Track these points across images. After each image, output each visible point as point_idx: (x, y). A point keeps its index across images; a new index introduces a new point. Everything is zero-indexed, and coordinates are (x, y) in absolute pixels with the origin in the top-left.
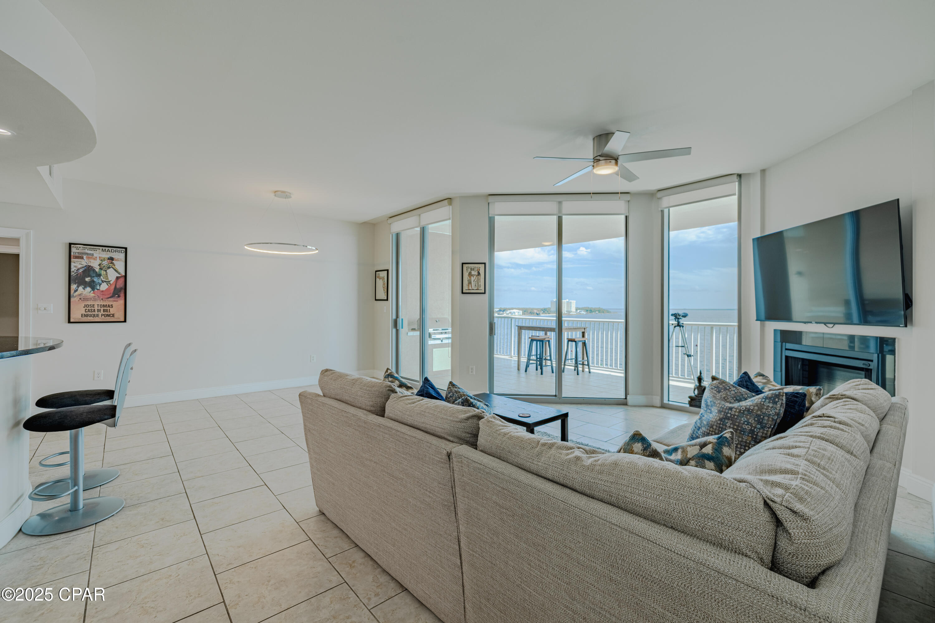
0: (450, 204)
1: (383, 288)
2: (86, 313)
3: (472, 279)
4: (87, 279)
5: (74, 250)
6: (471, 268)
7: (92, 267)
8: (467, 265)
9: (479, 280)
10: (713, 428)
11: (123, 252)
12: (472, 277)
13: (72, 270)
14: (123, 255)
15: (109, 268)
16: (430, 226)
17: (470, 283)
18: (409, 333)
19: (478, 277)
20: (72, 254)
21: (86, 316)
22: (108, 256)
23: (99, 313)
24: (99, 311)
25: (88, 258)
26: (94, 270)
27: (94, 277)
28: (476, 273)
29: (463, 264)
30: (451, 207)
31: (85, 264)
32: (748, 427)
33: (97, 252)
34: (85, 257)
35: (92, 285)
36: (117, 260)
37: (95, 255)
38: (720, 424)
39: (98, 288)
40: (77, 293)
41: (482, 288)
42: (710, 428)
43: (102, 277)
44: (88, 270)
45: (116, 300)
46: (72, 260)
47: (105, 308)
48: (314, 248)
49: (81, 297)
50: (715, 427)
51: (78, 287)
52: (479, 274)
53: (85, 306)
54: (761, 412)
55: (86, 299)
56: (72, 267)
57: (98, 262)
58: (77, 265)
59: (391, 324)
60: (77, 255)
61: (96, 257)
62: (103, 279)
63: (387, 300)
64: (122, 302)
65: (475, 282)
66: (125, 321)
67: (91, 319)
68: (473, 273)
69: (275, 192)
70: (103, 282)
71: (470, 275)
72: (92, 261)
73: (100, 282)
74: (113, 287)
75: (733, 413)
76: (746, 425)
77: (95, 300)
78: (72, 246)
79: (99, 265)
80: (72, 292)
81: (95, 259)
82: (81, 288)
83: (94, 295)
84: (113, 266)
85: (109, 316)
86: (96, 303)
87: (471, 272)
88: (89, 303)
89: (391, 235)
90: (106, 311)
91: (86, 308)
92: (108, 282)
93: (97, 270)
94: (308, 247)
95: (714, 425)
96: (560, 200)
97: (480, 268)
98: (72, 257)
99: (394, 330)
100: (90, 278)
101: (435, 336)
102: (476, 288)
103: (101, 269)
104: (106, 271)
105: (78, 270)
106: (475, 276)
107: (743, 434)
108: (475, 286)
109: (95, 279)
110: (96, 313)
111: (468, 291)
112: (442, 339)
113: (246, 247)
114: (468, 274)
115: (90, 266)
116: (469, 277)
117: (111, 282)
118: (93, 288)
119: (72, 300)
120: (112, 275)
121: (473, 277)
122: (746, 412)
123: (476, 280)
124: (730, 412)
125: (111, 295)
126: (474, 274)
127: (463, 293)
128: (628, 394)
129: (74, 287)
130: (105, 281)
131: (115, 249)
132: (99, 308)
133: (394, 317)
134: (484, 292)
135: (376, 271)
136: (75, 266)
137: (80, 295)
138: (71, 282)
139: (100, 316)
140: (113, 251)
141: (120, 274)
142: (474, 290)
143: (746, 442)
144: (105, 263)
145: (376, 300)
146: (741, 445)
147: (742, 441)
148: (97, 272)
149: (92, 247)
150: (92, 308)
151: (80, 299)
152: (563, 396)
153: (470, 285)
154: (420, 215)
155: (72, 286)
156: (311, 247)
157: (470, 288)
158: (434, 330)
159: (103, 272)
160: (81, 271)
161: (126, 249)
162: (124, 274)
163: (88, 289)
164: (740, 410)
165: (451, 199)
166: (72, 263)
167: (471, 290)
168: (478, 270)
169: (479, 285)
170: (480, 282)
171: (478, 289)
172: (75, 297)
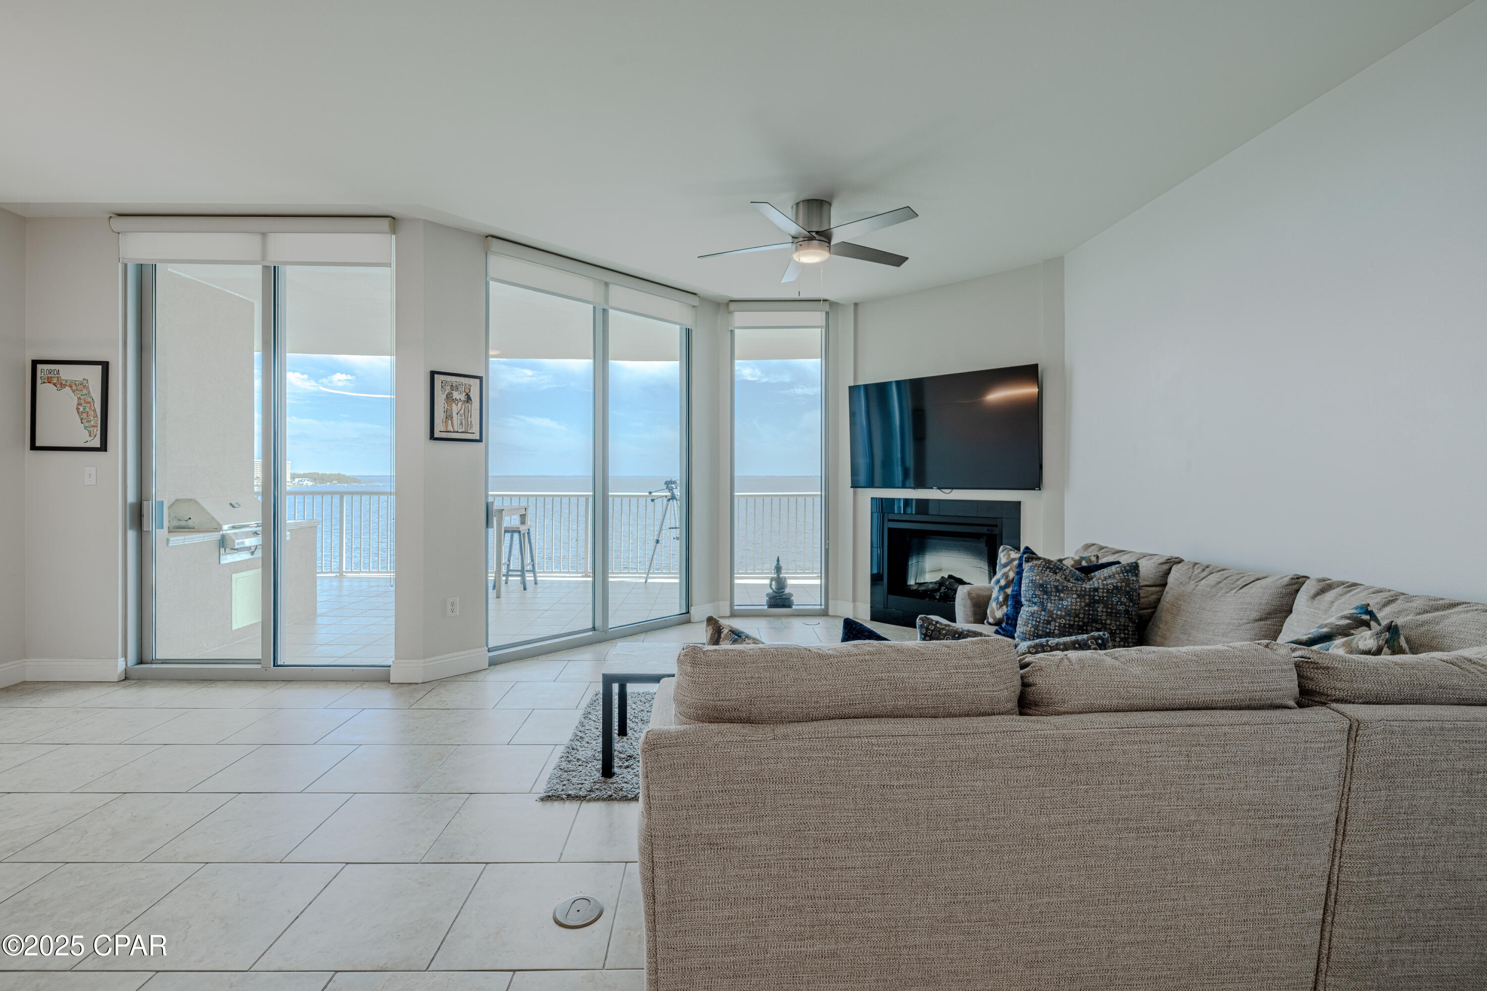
0: (394, 230)
1: (81, 413)
3: (455, 408)
6: (452, 385)
8: (442, 377)
9: (467, 414)
10: (1079, 618)
12: (454, 404)
17: (449, 417)
19: (467, 405)
28: (463, 397)
29: (433, 374)
30: (394, 237)
32: (1123, 608)
38: (1089, 610)
41: (476, 429)
42: (1074, 618)
50: (1081, 616)
52: (469, 399)
54: (1130, 588)
63: (103, 448)
65: (461, 416)
68: (456, 395)
71: (449, 398)
75: (1100, 594)
76: (1120, 605)
87: (452, 394)
95: (1079, 613)
96: (607, 280)
97: (470, 386)
99: (131, 535)
101: (242, 543)
102: (463, 430)
106: (460, 404)
107: (1120, 617)
108: (461, 424)
111: (444, 435)
114: (444, 396)
116: (446, 405)
121: (457, 405)
122: (1115, 591)
123: (462, 412)
124: (1096, 594)
126: (458, 398)
127: (432, 437)
128: (691, 606)
133: (132, 497)
134: (478, 438)
135: (36, 362)
142: (458, 432)
143: (1124, 625)
145: (33, 446)
146: (1120, 630)
147: (1120, 625)
152: (610, 627)
153: (450, 421)
154: (265, 234)
157: (450, 428)
158: (234, 528)
164: (1108, 590)
165: (394, 219)
167: (451, 432)
168: (467, 391)
169: (469, 423)
170: (471, 416)
171: (468, 433)
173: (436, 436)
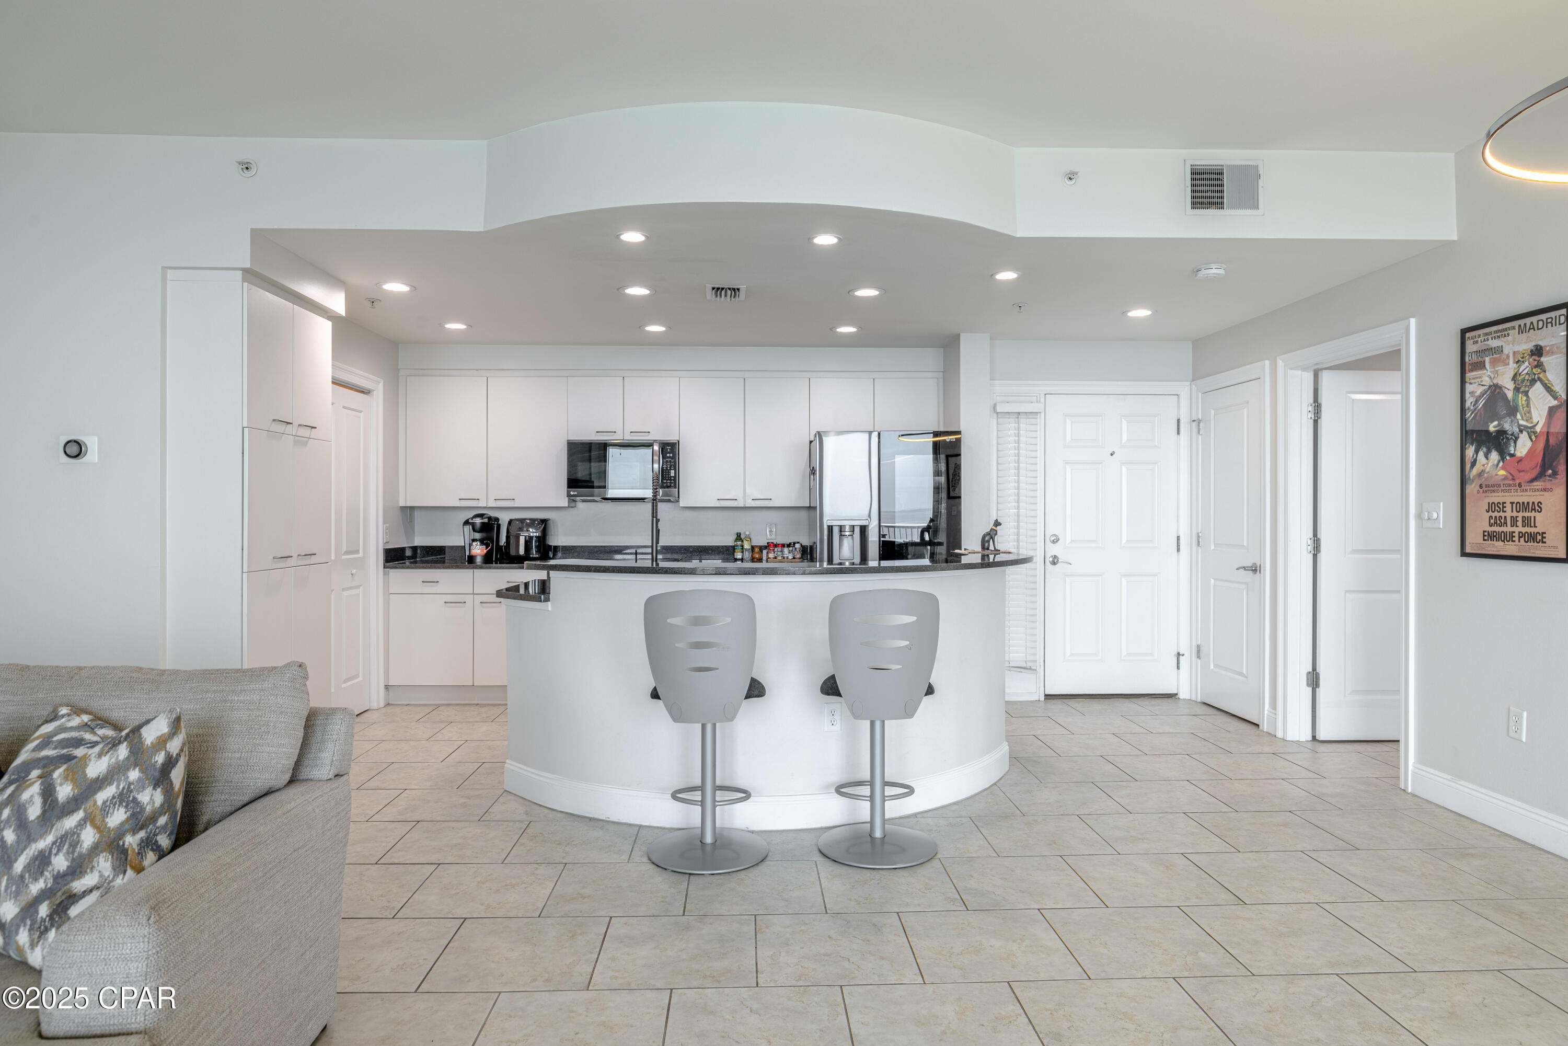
2: (1490, 529)
4: (1493, 427)
5: (1470, 347)
7: (1501, 388)
15: (1533, 382)
20: (1466, 359)
21: (1491, 536)
22: (1531, 345)
23: (1514, 528)
24: (1514, 521)
25: (1496, 362)
26: (1504, 398)
27: (1504, 417)
31: (1489, 382)
33: (1510, 338)
34: (1487, 361)
35: (1501, 443)
36: (1550, 352)
37: (1506, 350)
39: (1512, 450)
40: (1475, 470)
43: (1518, 416)
44: (1495, 396)
45: (1546, 485)
46: (1469, 375)
47: (1527, 514)
49: (1483, 481)
51: (1477, 451)
53: (1490, 507)
55: (1490, 487)
57: (1512, 368)
58: (1476, 386)
60: (1475, 358)
61: (1508, 357)
62: (1521, 422)
67: (1500, 547)
70: (1522, 431)
72: (1501, 369)
73: (1516, 430)
74: (1541, 444)
77: (1507, 488)
78: (1466, 335)
79: (1514, 378)
81: (1506, 362)
82: (1481, 454)
83: (1504, 472)
84: (1541, 375)
85: (1534, 538)
86: (1509, 499)
88: (1496, 498)
90: (1526, 522)
91: (1491, 513)
92: (1532, 430)
93: (1510, 394)
98: (1466, 368)
100: (1497, 423)
103: (1517, 389)
104: (1527, 393)
105: (1476, 402)
109: (1507, 424)
110: (1509, 528)
115: (1497, 386)
117: (1538, 429)
118: (1503, 453)
119: (1469, 489)
120: (1539, 406)
125: (1537, 469)
130: (1526, 428)
131: (1545, 316)
132: (1515, 514)
137: (1479, 475)
138: (1466, 438)
139: (1516, 538)
140: (1541, 324)
141: (1555, 399)
144: (1525, 368)
148: (1509, 401)
149: (1502, 326)
150: (1502, 514)
151: (1481, 486)
159: (1521, 400)
160: (1482, 403)
163: (1495, 456)
166: (1467, 385)
172: (1473, 481)
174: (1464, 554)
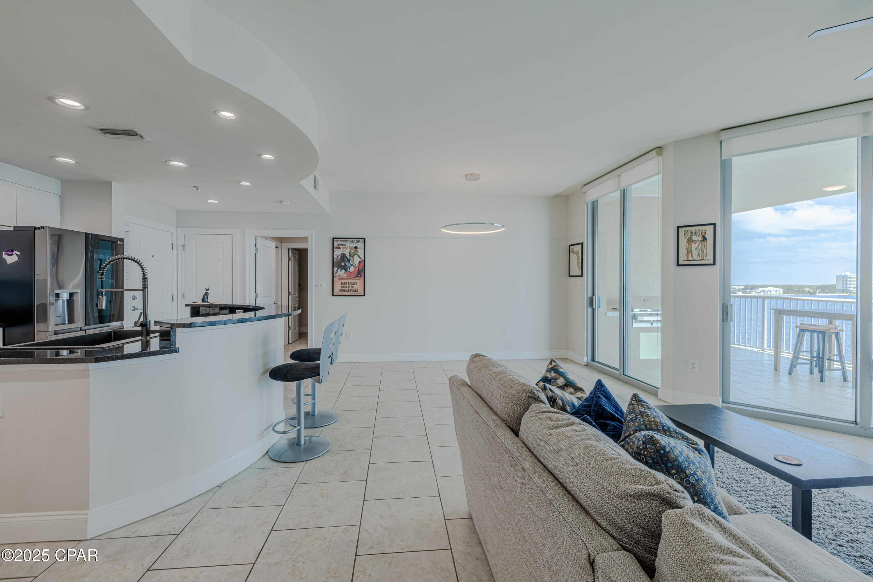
0: (660, 154)
1: (577, 263)
2: (342, 289)
3: (694, 246)
4: (343, 264)
5: (335, 243)
6: (692, 232)
7: (345, 254)
8: (685, 229)
9: (703, 248)
11: (363, 242)
12: (693, 244)
13: (334, 257)
14: (363, 244)
15: (355, 254)
16: (633, 187)
17: (689, 251)
18: (607, 313)
19: (703, 243)
20: (334, 246)
21: (342, 291)
22: (354, 246)
23: (349, 289)
24: (349, 287)
25: (343, 248)
26: (346, 257)
27: (346, 262)
28: (700, 238)
29: (679, 227)
30: (662, 158)
31: (341, 253)
33: (348, 243)
34: (341, 247)
35: (345, 268)
36: (360, 248)
37: (347, 246)
39: (349, 270)
40: (337, 274)
41: (710, 257)
43: (351, 262)
44: (343, 256)
45: (358, 279)
46: (335, 250)
47: (353, 285)
48: (501, 226)
49: (339, 277)
51: (338, 269)
52: (704, 239)
53: (342, 284)
55: (342, 279)
56: (334, 255)
57: (349, 250)
58: (338, 253)
59: (586, 302)
60: (337, 246)
61: (347, 247)
62: (351, 263)
63: (582, 276)
64: (363, 280)
65: (698, 250)
66: (364, 295)
67: (345, 293)
68: (694, 238)
69: (466, 175)
70: (351, 266)
71: (690, 241)
72: (345, 250)
73: (350, 265)
74: (357, 269)
77: (347, 279)
78: (334, 239)
79: (349, 253)
80: (335, 273)
81: (347, 248)
82: (339, 270)
83: (346, 275)
84: (357, 253)
85: (354, 291)
86: (347, 281)
87: (692, 237)
88: (343, 281)
89: (586, 205)
90: (353, 287)
91: (342, 285)
92: (354, 265)
93: (348, 257)
94: (495, 224)
97: (706, 230)
98: (334, 248)
99: (590, 310)
100: (344, 263)
101: (642, 318)
102: (700, 258)
103: (350, 256)
104: (353, 257)
105: (338, 257)
106: (698, 243)
108: (699, 255)
109: (347, 264)
110: (348, 289)
111: (686, 263)
112: (652, 322)
113: (442, 230)
114: (686, 240)
115: (344, 254)
116: (687, 244)
117: (356, 266)
118: (346, 270)
119: (335, 279)
120: (356, 260)
121: (696, 244)
123: (699, 247)
125: (356, 275)
126: (696, 239)
127: (678, 265)
129: (335, 269)
130: (353, 265)
131: (358, 240)
132: (349, 285)
133: (590, 295)
134: (712, 263)
135: (570, 246)
136: (336, 255)
137: (338, 275)
138: (334, 266)
139: (350, 291)
140: (357, 242)
141: (361, 259)
142: (696, 260)
144: (353, 251)
145: (570, 276)
148: (348, 258)
149: (345, 240)
150: (345, 285)
151: (339, 278)
152: (871, 426)
153: (690, 254)
154: (619, 176)
155: (334, 269)
156: (497, 225)
157: (690, 258)
158: (641, 311)
159: (351, 258)
160: (339, 258)
161: (364, 239)
162: (363, 259)
163: (343, 271)
165: (661, 147)
166: (334, 252)
167: (691, 260)
168: (703, 234)
169: (705, 254)
170: (706, 250)
171: (704, 260)
172: (336, 277)
173: (680, 264)
174: (333, 295)
